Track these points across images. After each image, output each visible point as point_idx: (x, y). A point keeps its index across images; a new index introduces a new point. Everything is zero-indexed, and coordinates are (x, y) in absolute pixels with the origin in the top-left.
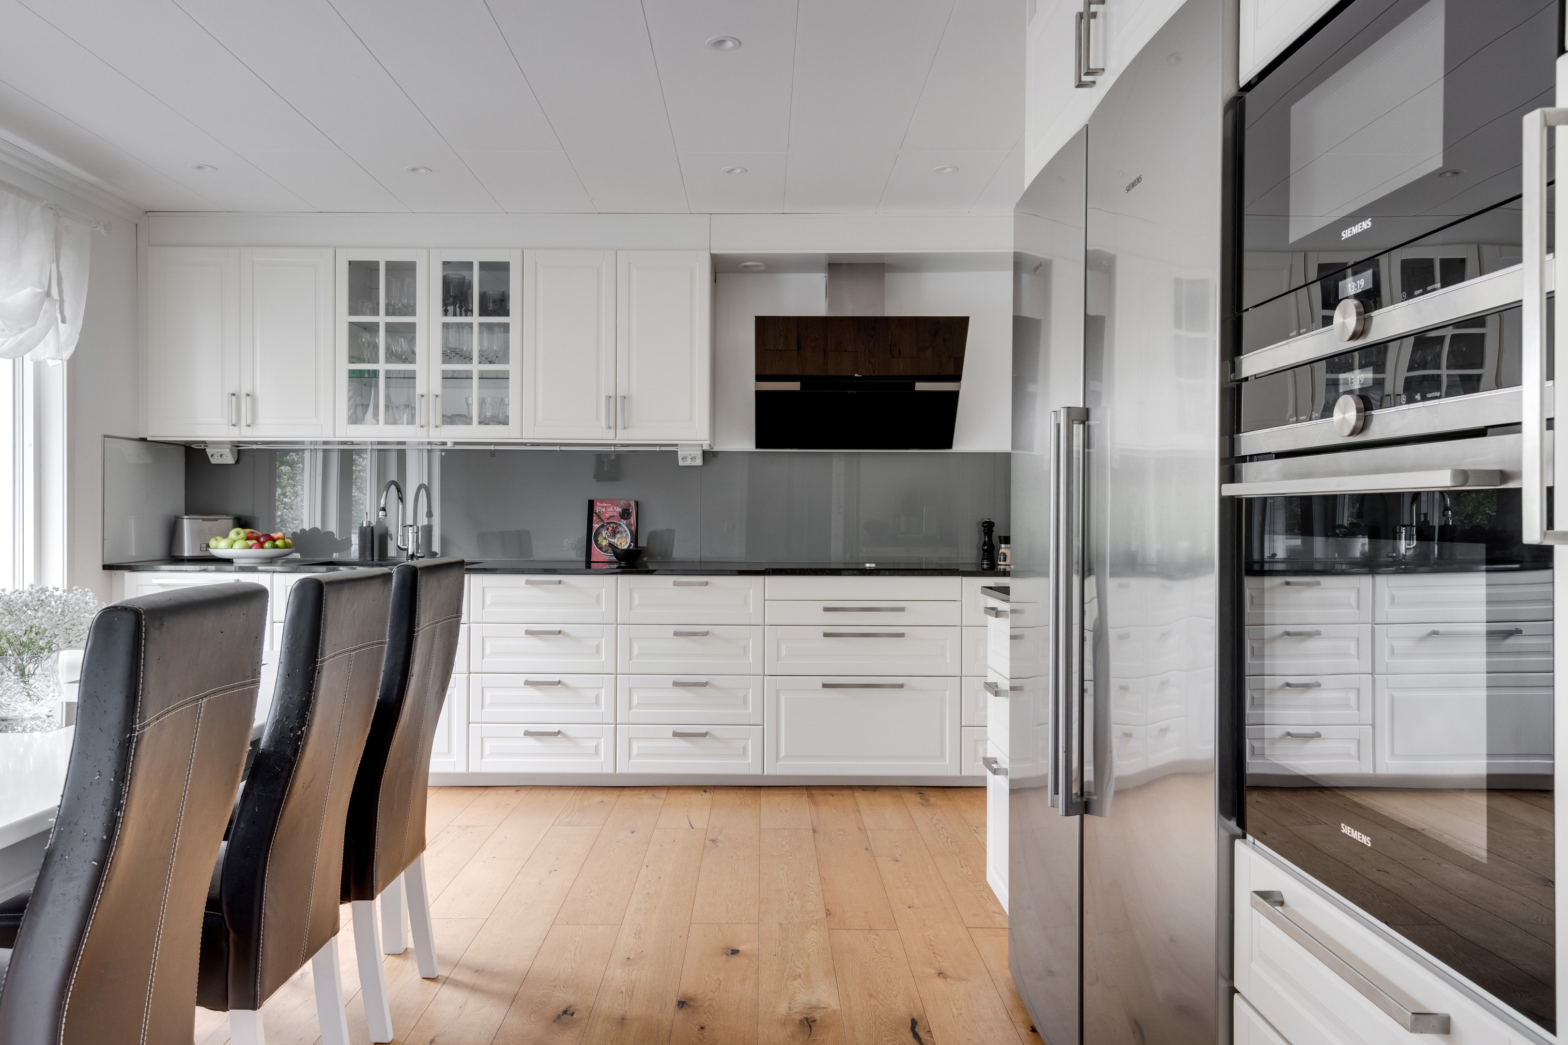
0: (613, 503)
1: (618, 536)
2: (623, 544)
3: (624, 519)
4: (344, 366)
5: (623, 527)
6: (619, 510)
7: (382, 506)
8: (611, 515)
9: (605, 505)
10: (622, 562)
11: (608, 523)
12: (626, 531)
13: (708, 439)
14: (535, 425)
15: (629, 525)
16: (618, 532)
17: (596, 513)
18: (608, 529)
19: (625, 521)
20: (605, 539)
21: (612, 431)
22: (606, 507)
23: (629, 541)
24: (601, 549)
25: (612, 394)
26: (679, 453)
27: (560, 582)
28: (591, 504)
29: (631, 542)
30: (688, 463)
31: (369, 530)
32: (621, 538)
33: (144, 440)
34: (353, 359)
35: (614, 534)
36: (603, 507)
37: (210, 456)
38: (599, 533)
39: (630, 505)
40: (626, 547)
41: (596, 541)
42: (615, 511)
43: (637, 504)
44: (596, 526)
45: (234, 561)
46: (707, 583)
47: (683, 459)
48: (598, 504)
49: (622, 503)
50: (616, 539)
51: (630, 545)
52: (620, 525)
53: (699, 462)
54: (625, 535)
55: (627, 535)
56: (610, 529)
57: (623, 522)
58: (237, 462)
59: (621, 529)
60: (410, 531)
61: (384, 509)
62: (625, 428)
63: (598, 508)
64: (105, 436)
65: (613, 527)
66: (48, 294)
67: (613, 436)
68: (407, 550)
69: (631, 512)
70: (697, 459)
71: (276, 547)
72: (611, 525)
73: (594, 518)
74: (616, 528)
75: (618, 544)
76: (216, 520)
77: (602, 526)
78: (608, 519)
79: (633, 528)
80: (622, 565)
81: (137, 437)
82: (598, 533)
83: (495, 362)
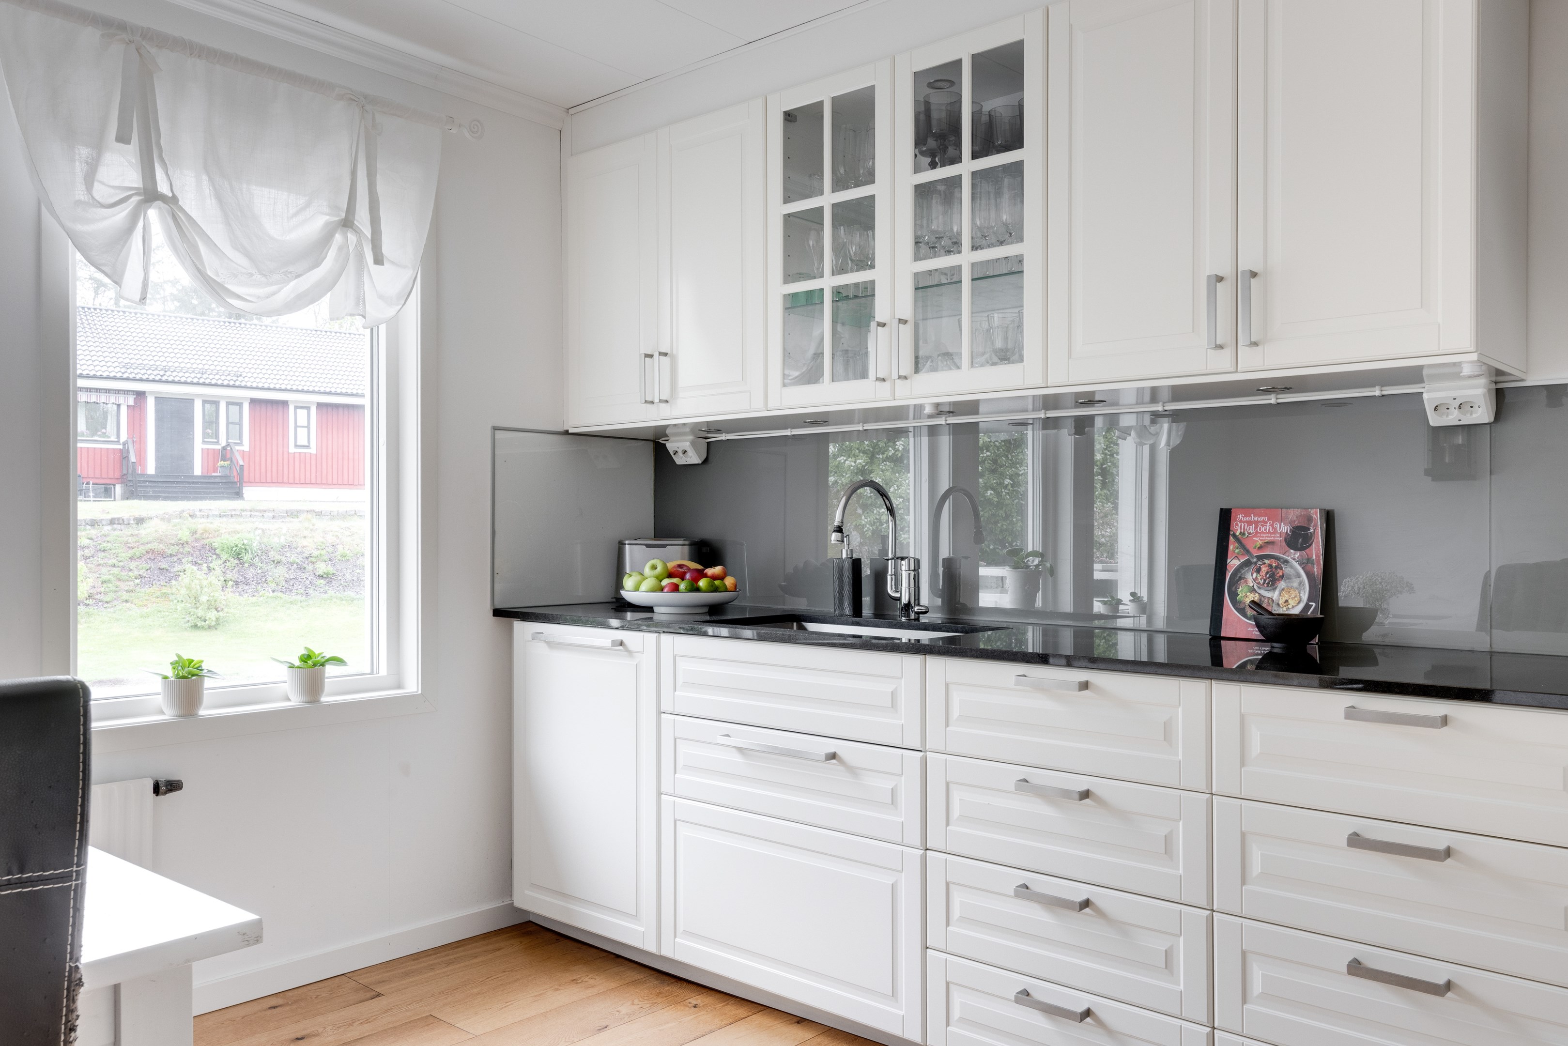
0: (1272, 510)
1: (1282, 584)
2: (1292, 603)
3: (1296, 549)
4: (780, 290)
5: (1292, 567)
6: (1285, 528)
7: (836, 524)
8: (1268, 539)
9: (1256, 519)
10: (1275, 645)
11: (1260, 558)
12: (1299, 576)
13: (1472, 349)
14: (1070, 356)
15: (1306, 564)
16: (1282, 577)
17: (1234, 536)
18: (1258, 571)
19: (1298, 554)
20: (1253, 590)
21: (1228, 353)
22: (1256, 523)
23: (1305, 597)
24: (1242, 611)
25: (1225, 270)
26: (1425, 396)
27: (1085, 686)
28: (1225, 516)
29: (1310, 599)
30: (1452, 418)
32: (1289, 589)
33: (566, 433)
35: (1272, 580)
36: (1250, 523)
37: (672, 454)
38: (1241, 578)
39: (1310, 519)
40: (1296, 611)
41: (1234, 596)
42: (1275, 532)
43: (1329, 518)
44: (1233, 563)
45: (656, 609)
46: (1445, 721)
47: (1436, 408)
48: (1240, 517)
49: (1293, 514)
50: (1277, 592)
51: (1307, 607)
52: (1286, 562)
53: (1483, 414)
54: (1296, 585)
55: (1301, 583)
56: (1264, 569)
57: (1293, 556)
58: (706, 461)
59: (1287, 570)
60: (903, 568)
61: (839, 530)
62: (1255, 344)
63: (1237, 527)
64: (494, 429)
65: (1270, 566)
67: (1228, 365)
68: (899, 599)
69: (1312, 535)
70: (1476, 407)
71: (698, 590)
72: (1267, 562)
73: (1231, 547)
74: (1276, 567)
75: (1281, 602)
76: (664, 546)
77: (1248, 563)
78: (1260, 548)
79: (1317, 570)
80: (1276, 650)
81: (561, 429)
82: (1238, 577)
83: (1001, 243)
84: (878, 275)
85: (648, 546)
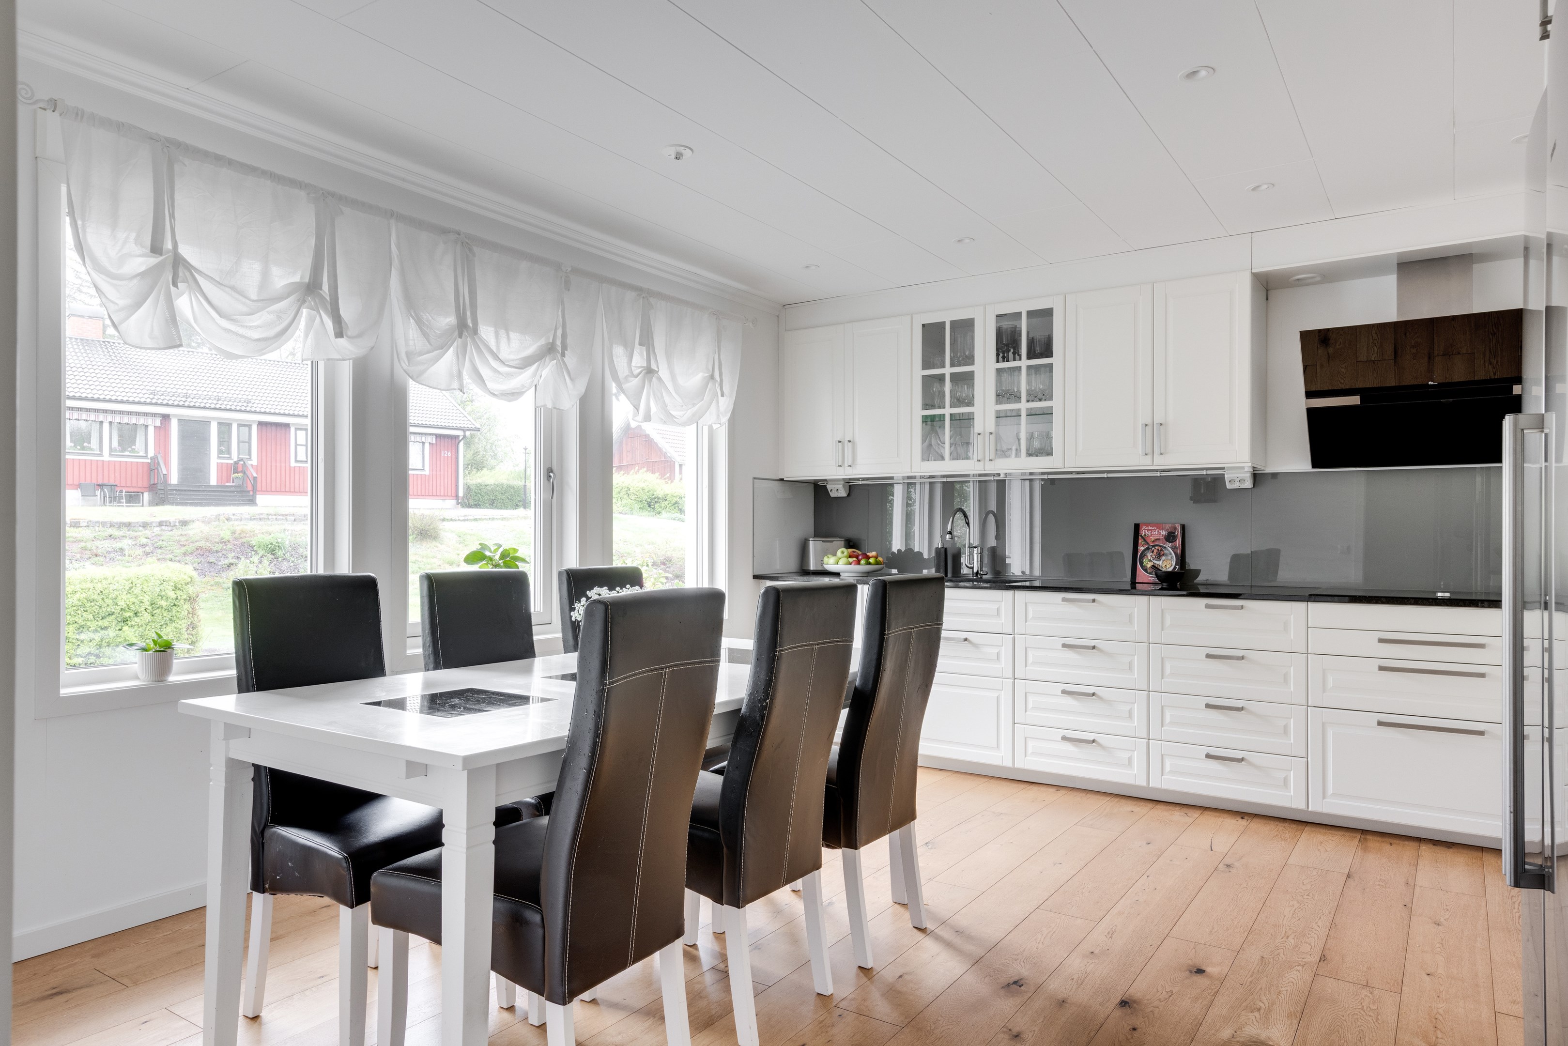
0: (1159, 526)
1: (1163, 558)
2: (1168, 566)
3: (1170, 542)
4: (919, 413)
5: (1168, 550)
6: (1164, 533)
7: (949, 530)
8: (1157, 538)
9: (1151, 528)
10: (1164, 584)
11: (1153, 546)
12: (1171, 554)
13: (1249, 461)
14: (1076, 455)
15: (1174, 548)
16: (1163, 555)
17: (1141, 536)
18: (1153, 552)
19: (1170, 544)
20: (1150, 561)
21: (1149, 457)
22: (1151, 530)
23: (1174, 564)
24: (1146, 570)
25: (1149, 422)
26: (1226, 476)
27: (1094, 601)
28: (1137, 527)
29: (1176, 565)
30: (1236, 485)
31: (943, 550)
32: (1166, 560)
33: (782, 480)
34: (926, 406)
35: (1159, 556)
36: (1148, 530)
37: (829, 491)
38: (1145, 555)
39: (1175, 529)
40: (1170, 569)
41: (1141, 563)
42: (1160, 534)
43: (1183, 527)
44: (1141, 548)
45: (841, 574)
46: (1242, 607)
47: (1230, 481)
48: (1144, 527)
49: (1168, 526)
50: (1161, 561)
51: (1175, 568)
52: (1165, 548)
53: (1248, 484)
54: (1170, 558)
55: (1172, 557)
56: (1155, 551)
57: (1168, 545)
58: (849, 495)
59: (1166, 551)
60: (975, 552)
61: (950, 533)
62: (1161, 454)
63: (1143, 532)
64: (755, 478)
65: (1158, 550)
66: (712, 377)
67: (1150, 463)
68: (972, 568)
69: (1177, 536)
70: (1246, 481)
71: (870, 564)
72: (1156, 548)
73: (1140, 541)
74: (1161, 550)
75: (1163, 566)
76: (832, 541)
77: (1148, 549)
78: (1153, 541)
79: (1179, 551)
80: (1164, 587)
81: (778, 478)
82: (1143, 555)
83: (1040, 400)
84: (976, 410)
85: (823, 541)
